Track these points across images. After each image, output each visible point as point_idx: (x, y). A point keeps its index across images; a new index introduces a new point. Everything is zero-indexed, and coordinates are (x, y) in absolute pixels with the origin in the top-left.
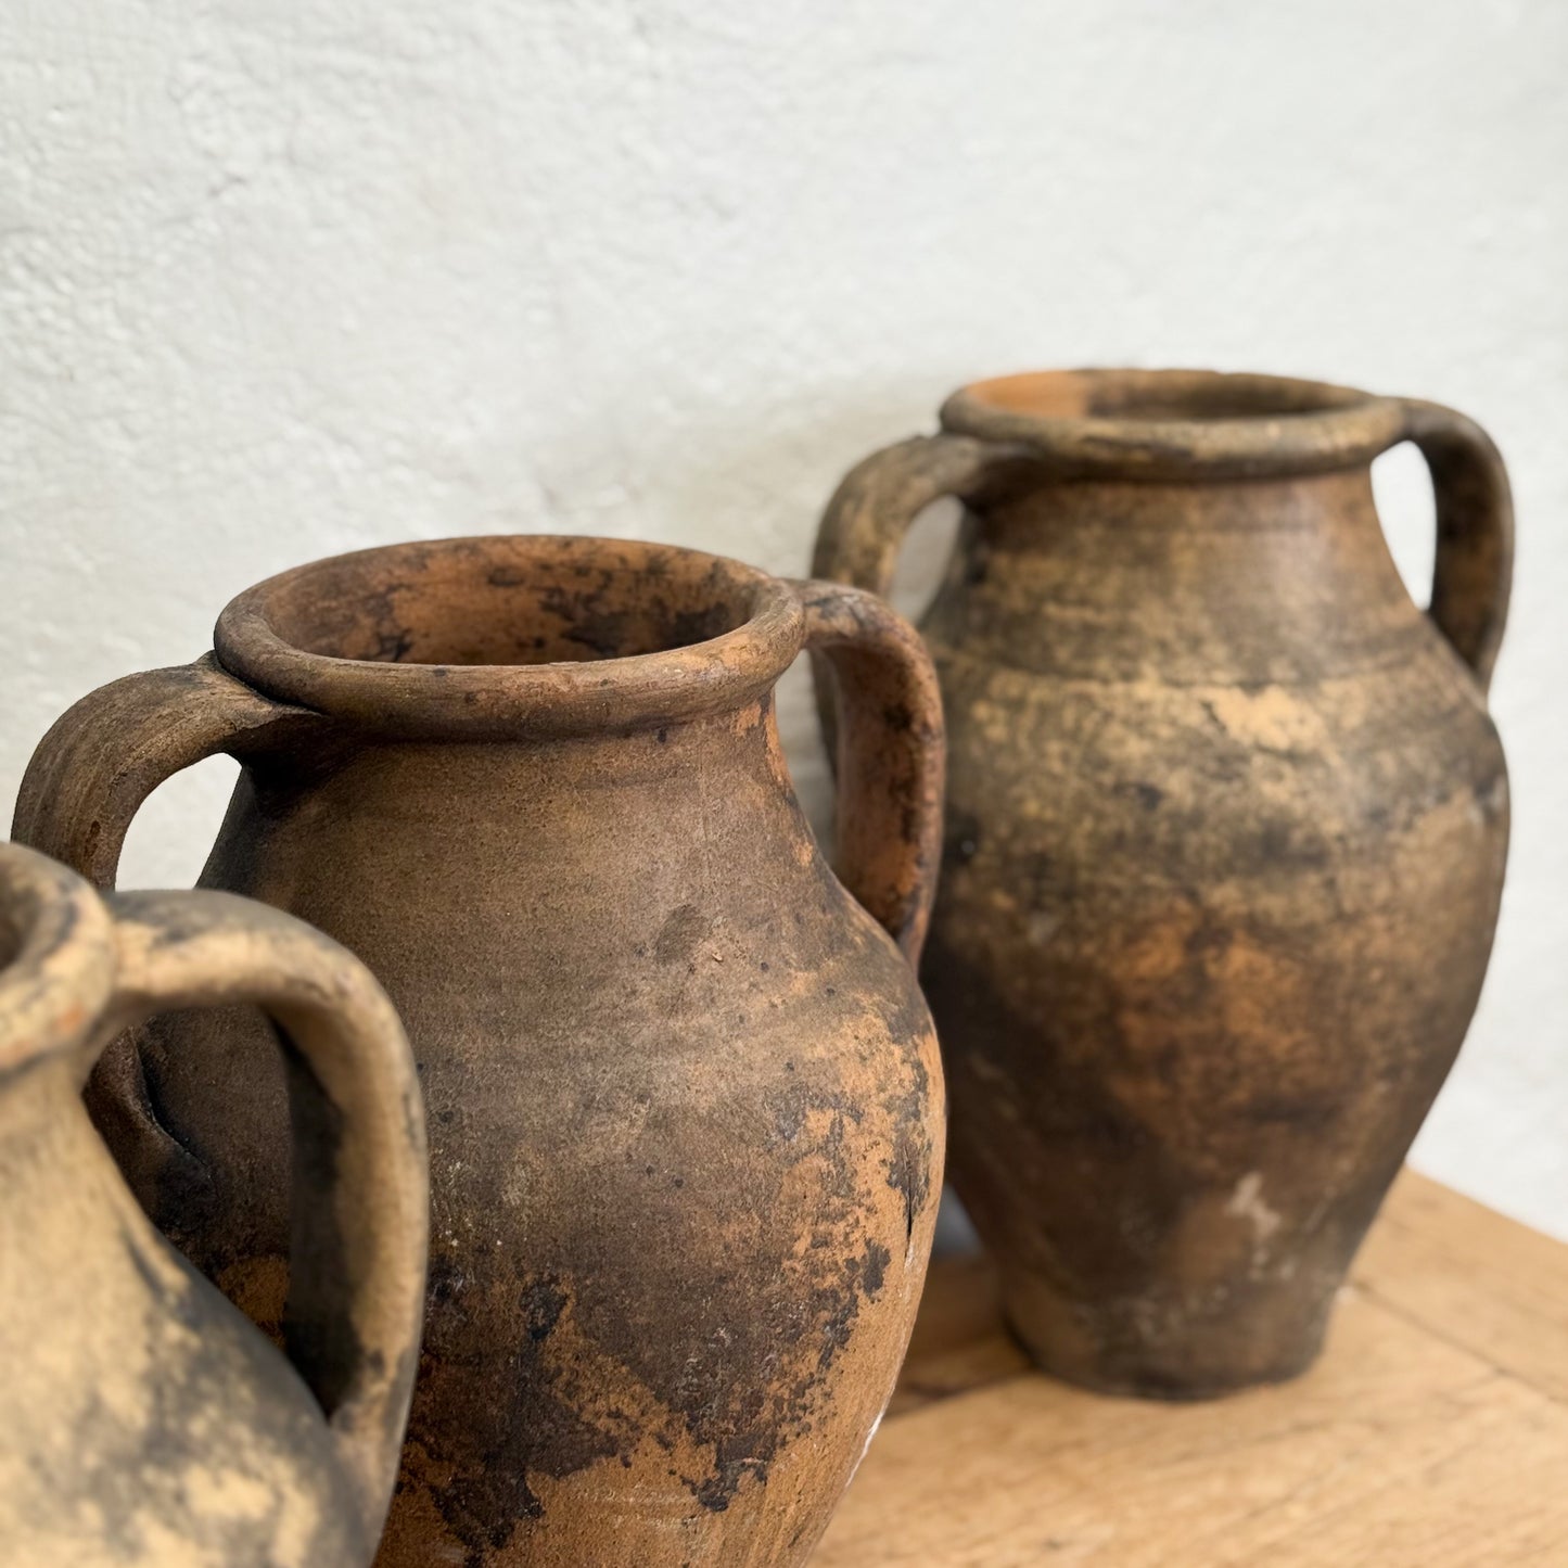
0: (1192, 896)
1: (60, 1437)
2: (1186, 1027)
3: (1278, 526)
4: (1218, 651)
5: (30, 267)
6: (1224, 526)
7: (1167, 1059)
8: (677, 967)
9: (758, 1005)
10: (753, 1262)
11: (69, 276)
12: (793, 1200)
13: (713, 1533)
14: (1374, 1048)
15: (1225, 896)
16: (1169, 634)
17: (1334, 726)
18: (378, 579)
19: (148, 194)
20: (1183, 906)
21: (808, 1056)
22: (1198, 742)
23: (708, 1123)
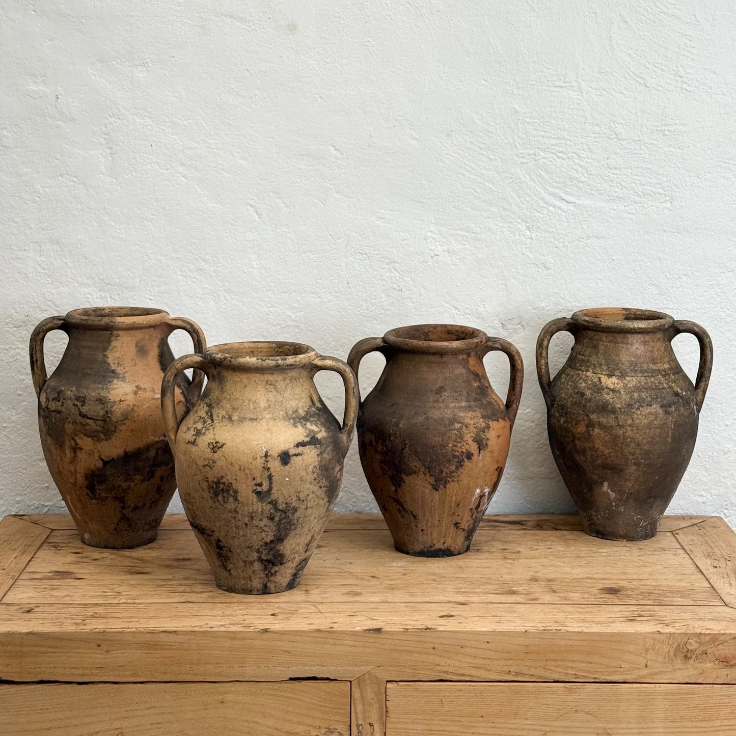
0: (587, 416)
1: (291, 412)
2: (587, 445)
3: (622, 343)
4: (605, 368)
5: (395, 269)
6: (610, 342)
7: (584, 452)
8: (438, 396)
9: (453, 405)
10: (440, 446)
11: (402, 271)
12: (449, 437)
13: (437, 496)
14: (631, 457)
15: (593, 417)
16: (596, 363)
17: (625, 386)
18: (426, 330)
19: (419, 257)
20: (586, 418)
21: (459, 414)
22: (595, 385)
23: (435, 420)
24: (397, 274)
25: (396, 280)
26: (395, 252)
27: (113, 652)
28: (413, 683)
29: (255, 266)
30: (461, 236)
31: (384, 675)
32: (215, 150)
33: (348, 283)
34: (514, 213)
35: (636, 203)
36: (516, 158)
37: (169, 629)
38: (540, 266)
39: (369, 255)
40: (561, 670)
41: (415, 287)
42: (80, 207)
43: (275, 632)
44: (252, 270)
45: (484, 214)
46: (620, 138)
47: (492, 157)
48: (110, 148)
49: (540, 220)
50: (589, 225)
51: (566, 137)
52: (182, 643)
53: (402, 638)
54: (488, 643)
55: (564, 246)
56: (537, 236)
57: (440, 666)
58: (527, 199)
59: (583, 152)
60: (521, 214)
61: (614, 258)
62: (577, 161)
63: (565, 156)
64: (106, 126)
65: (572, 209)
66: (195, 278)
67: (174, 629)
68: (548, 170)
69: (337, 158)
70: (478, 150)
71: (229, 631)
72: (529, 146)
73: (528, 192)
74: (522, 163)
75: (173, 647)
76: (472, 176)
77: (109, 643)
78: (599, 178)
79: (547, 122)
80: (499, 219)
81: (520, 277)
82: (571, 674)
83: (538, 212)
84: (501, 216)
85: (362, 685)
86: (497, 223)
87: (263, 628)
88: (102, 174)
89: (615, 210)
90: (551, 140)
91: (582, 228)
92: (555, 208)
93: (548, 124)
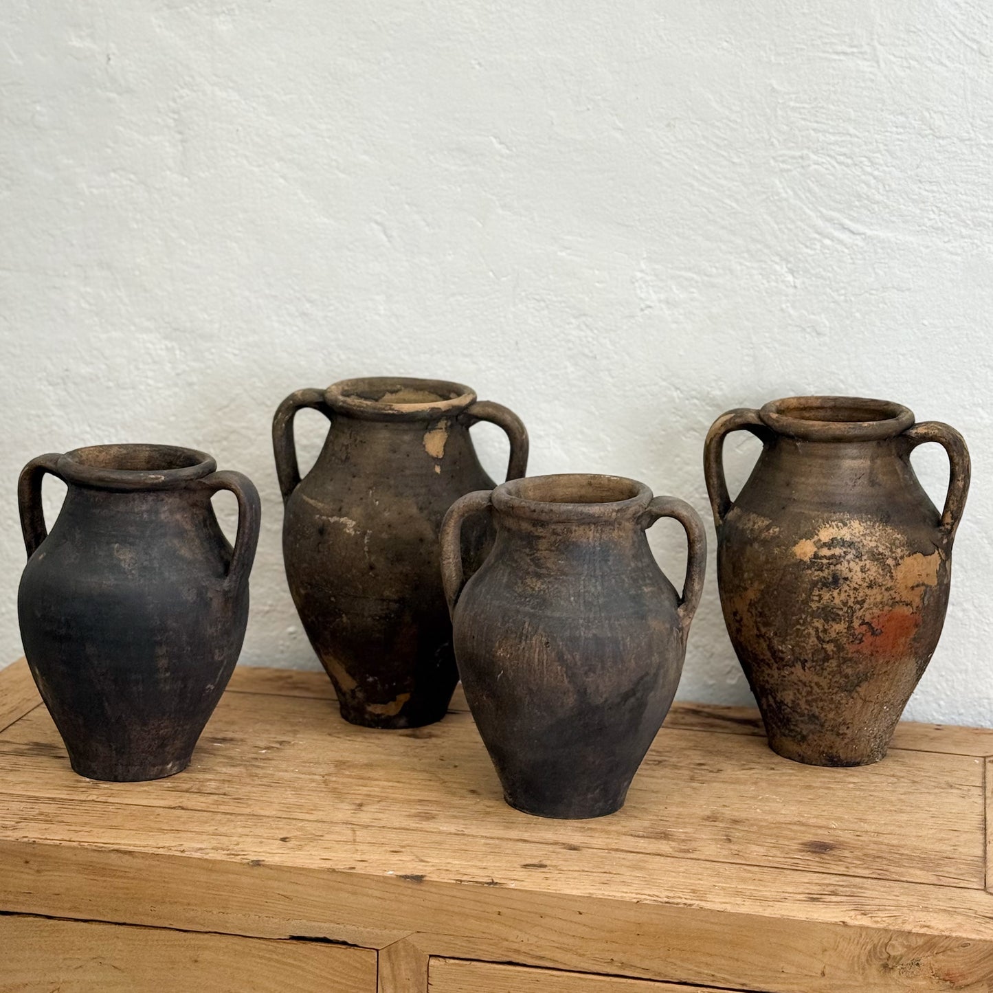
24: (589, 333)
25: (588, 342)
26: (587, 299)
27: (46, 873)
28: (468, 963)
29: (382, 312)
30: (686, 279)
31: (427, 946)
32: (327, 140)
33: (517, 343)
34: (768, 247)
35: (963, 237)
36: (772, 162)
37: (123, 848)
38: (808, 330)
39: (548, 302)
40: (690, 967)
41: (616, 353)
42: (138, 216)
43: (270, 867)
44: (377, 317)
45: (723, 247)
46: (938, 134)
47: (736, 160)
48: (180, 133)
49: (809, 259)
50: (886, 270)
51: (852, 131)
52: (140, 870)
53: (452, 894)
54: (580, 913)
55: (846, 301)
56: (804, 283)
57: (507, 940)
58: (789, 226)
59: (878, 155)
60: (779, 249)
61: (925, 322)
62: (869, 169)
63: (849, 161)
64: (175, 101)
65: (861, 244)
66: (297, 326)
67: (131, 848)
68: (823, 183)
69: (502, 156)
70: (715, 149)
71: (206, 860)
72: (792, 145)
73: (791, 215)
74: (782, 170)
75: (128, 875)
76: (705, 189)
77: (39, 859)
78: (904, 196)
79: (822, 107)
80: (746, 255)
81: (777, 345)
82: (707, 974)
83: (807, 247)
84: (748, 251)
85: (393, 957)
86: (742, 261)
87: (255, 859)
88: (170, 169)
89: (927, 247)
90: (827, 135)
91: (876, 273)
92: (833, 241)
93: (824, 111)
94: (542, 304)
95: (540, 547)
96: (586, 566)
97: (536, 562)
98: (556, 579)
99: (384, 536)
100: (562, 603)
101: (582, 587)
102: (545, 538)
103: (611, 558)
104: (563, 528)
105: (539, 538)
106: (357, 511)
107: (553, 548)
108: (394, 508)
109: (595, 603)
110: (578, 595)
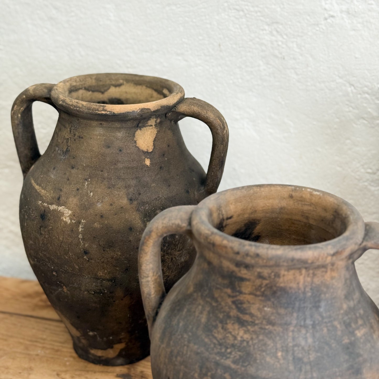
94: (241, 13)
95: (243, 290)
96: (295, 315)
97: (238, 305)
98: (261, 328)
99: (96, 225)
100: (268, 359)
101: (290, 340)
102: (249, 280)
103: (323, 304)
104: (270, 271)
105: (242, 279)
106: (73, 201)
107: (258, 293)
108: (107, 199)
109: (305, 360)
110: (286, 350)
